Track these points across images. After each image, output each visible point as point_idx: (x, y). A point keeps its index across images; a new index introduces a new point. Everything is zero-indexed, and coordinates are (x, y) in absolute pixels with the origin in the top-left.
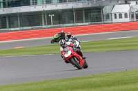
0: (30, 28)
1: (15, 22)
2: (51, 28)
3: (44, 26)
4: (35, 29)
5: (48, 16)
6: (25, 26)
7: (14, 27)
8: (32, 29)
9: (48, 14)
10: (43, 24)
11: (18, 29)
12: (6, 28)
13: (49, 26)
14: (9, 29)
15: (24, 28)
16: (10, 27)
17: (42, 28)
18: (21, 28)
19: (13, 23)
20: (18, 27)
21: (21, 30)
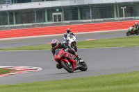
0: (102, 20)
1: (87, 14)
2: (123, 20)
3: (116, 19)
4: (107, 21)
5: (120, 8)
6: (97, 18)
7: (86, 19)
8: (104, 21)
9: (120, 7)
10: (115, 16)
11: (90, 21)
12: (77, 19)
13: (121, 18)
14: (81, 21)
15: (96, 20)
16: (81, 19)
17: (114, 20)
18: (93, 20)
19: (85, 15)
20: (90, 19)
21: (93, 22)
